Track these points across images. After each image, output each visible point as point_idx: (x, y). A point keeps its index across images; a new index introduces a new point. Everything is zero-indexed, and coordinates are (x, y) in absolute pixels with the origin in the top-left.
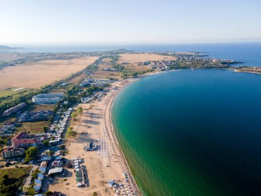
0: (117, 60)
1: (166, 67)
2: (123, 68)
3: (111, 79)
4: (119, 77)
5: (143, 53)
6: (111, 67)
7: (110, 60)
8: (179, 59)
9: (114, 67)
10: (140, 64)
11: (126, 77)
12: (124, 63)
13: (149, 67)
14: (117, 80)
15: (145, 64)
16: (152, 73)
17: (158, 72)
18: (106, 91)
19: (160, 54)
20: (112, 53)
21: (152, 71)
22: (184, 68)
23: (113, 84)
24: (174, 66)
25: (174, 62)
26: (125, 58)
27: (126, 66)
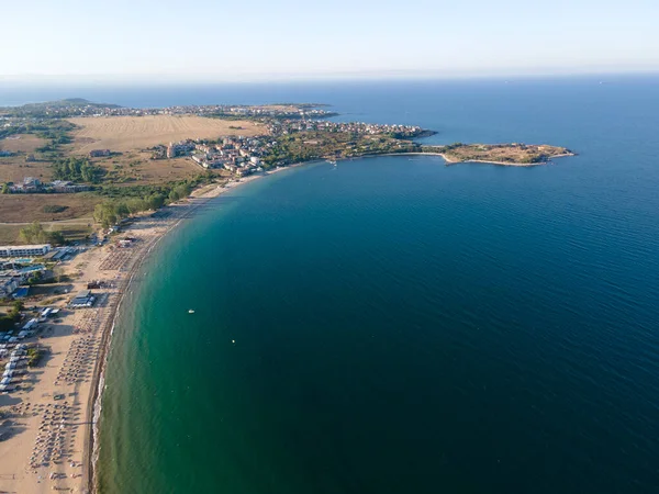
0: (65, 140)
1: (254, 160)
2: (98, 175)
3: (58, 239)
4: (93, 222)
5: (154, 112)
6: (45, 172)
7: (36, 141)
8: (278, 131)
9: (60, 175)
10: (159, 153)
11: (123, 220)
12: (98, 154)
13: (197, 162)
14: (88, 240)
15: (179, 152)
16: (216, 191)
17: (233, 184)
18: (41, 330)
19: (207, 115)
20: (39, 115)
21: (211, 178)
22: (308, 159)
23: (70, 268)
24: (275, 154)
25: (269, 140)
26: (96, 132)
27: (109, 165)
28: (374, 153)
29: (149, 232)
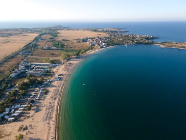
0: (56, 36)
1: (103, 44)
2: (63, 46)
3: (52, 62)
4: (61, 58)
5: (78, 29)
6: (51, 44)
7: (49, 36)
8: (111, 36)
9: (54, 45)
10: (78, 41)
11: (68, 58)
12: (63, 40)
13: (88, 44)
14: (60, 63)
15: (84, 41)
16: (93, 52)
17: (97, 50)
18: (47, 85)
19: (92, 31)
20: (51, 30)
21: (92, 48)
22: (119, 44)
23: (55, 70)
24: (109, 42)
25: (108, 38)
26: (64, 34)
27: (66, 43)
28: (138, 43)
29: (75, 62)
